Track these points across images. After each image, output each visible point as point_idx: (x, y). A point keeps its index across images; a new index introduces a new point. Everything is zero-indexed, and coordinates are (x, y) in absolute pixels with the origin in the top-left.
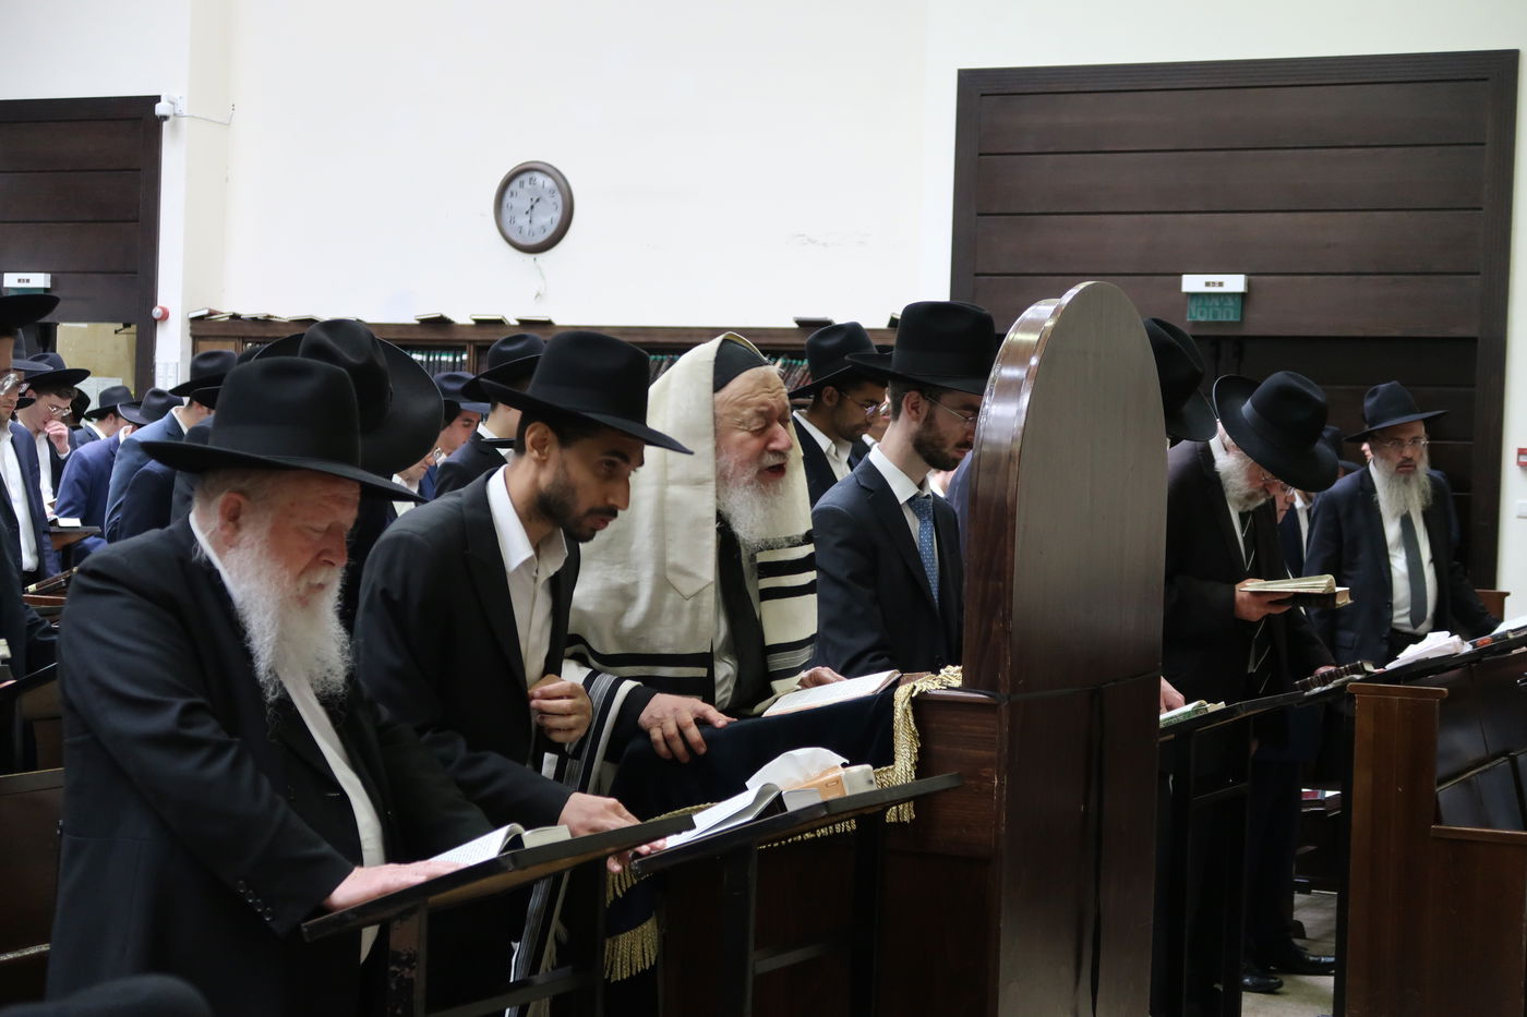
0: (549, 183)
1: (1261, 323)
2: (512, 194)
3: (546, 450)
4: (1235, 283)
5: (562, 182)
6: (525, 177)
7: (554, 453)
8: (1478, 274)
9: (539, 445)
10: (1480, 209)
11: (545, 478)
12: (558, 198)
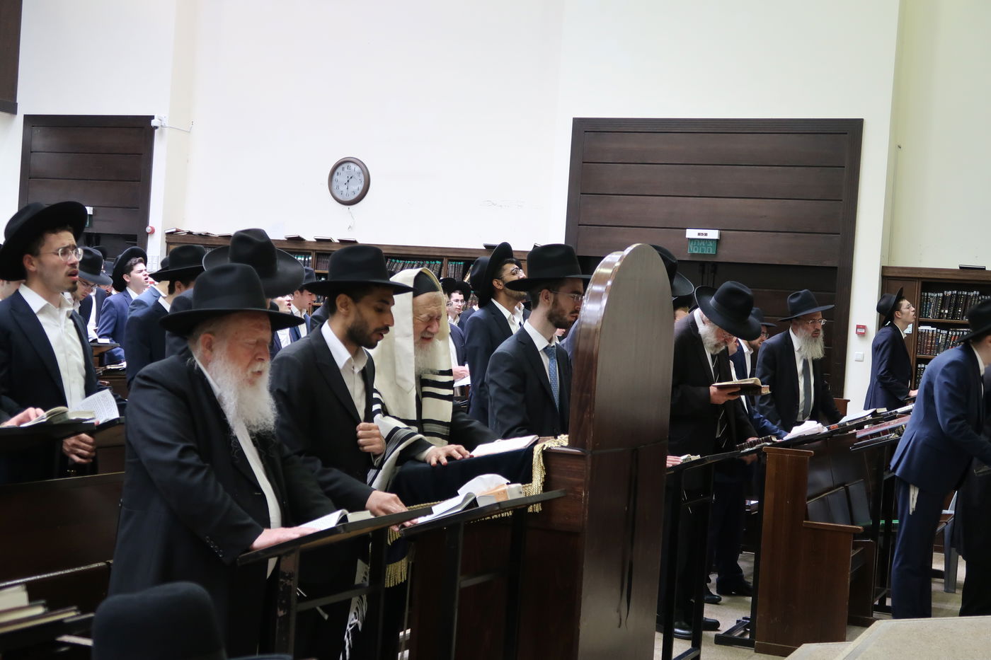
0: (358, 169)
1: (726, 255)
2: (338, 174)
3: (348, 307)
4: (713, 234)
5: (365, 169)
6: (345, 165)
7: (352, 308)
8: (839, 234)
9: (345, 305)
10: (841, 200)
11: (350, 321)
12: (362, 177)
